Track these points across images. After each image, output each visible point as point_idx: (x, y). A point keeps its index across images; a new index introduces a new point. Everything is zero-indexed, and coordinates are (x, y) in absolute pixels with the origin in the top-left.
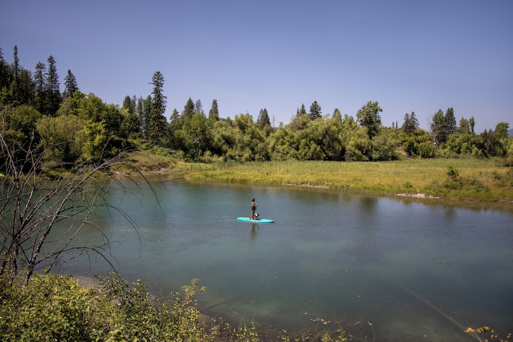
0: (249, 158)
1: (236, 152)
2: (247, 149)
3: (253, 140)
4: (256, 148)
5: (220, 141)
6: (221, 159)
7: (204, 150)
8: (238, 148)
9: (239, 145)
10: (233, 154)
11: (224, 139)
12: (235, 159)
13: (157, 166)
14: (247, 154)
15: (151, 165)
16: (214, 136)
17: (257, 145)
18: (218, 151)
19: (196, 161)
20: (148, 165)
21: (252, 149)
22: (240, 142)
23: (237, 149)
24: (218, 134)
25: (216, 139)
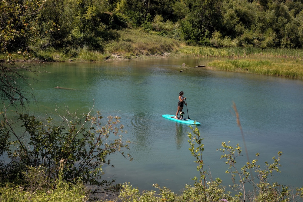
0: (272, 42)
1: (254, 34)
2: (270, 31)
3: (279, 19)
4: (281, 29)
5: (232, 18)
6: (235, 42)
7: (212, 31)
8: (258, 29)
9: (260, 24)
10: (251, 37)
11: (238, 15)
12: (254, 44)
13: (159, 50)
14: (270, 37)
15: (152, 47)
16: (225, 12)
17: (283, 26)
18: (230, 33)
19: (201, 45)
20: (150, 47)
21: (277, 31)
22: (260, 20)
23: (256, 29)
24: (231, 9)
25: (226, 16)
